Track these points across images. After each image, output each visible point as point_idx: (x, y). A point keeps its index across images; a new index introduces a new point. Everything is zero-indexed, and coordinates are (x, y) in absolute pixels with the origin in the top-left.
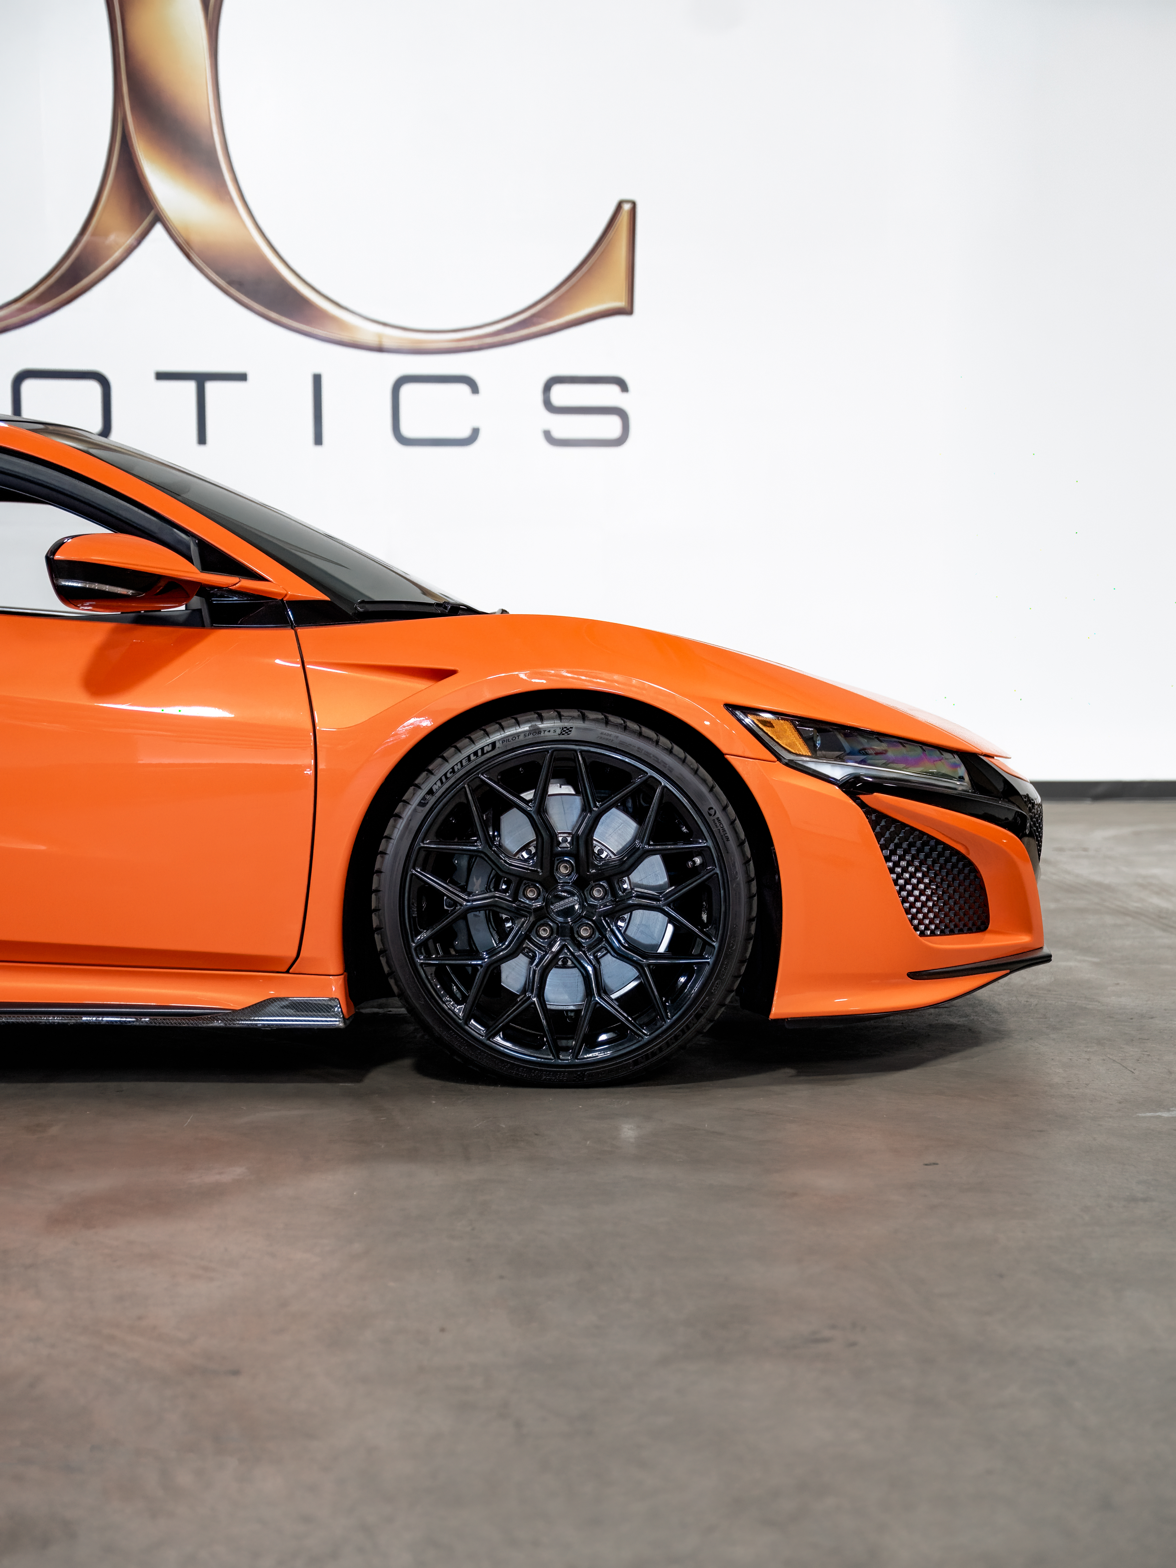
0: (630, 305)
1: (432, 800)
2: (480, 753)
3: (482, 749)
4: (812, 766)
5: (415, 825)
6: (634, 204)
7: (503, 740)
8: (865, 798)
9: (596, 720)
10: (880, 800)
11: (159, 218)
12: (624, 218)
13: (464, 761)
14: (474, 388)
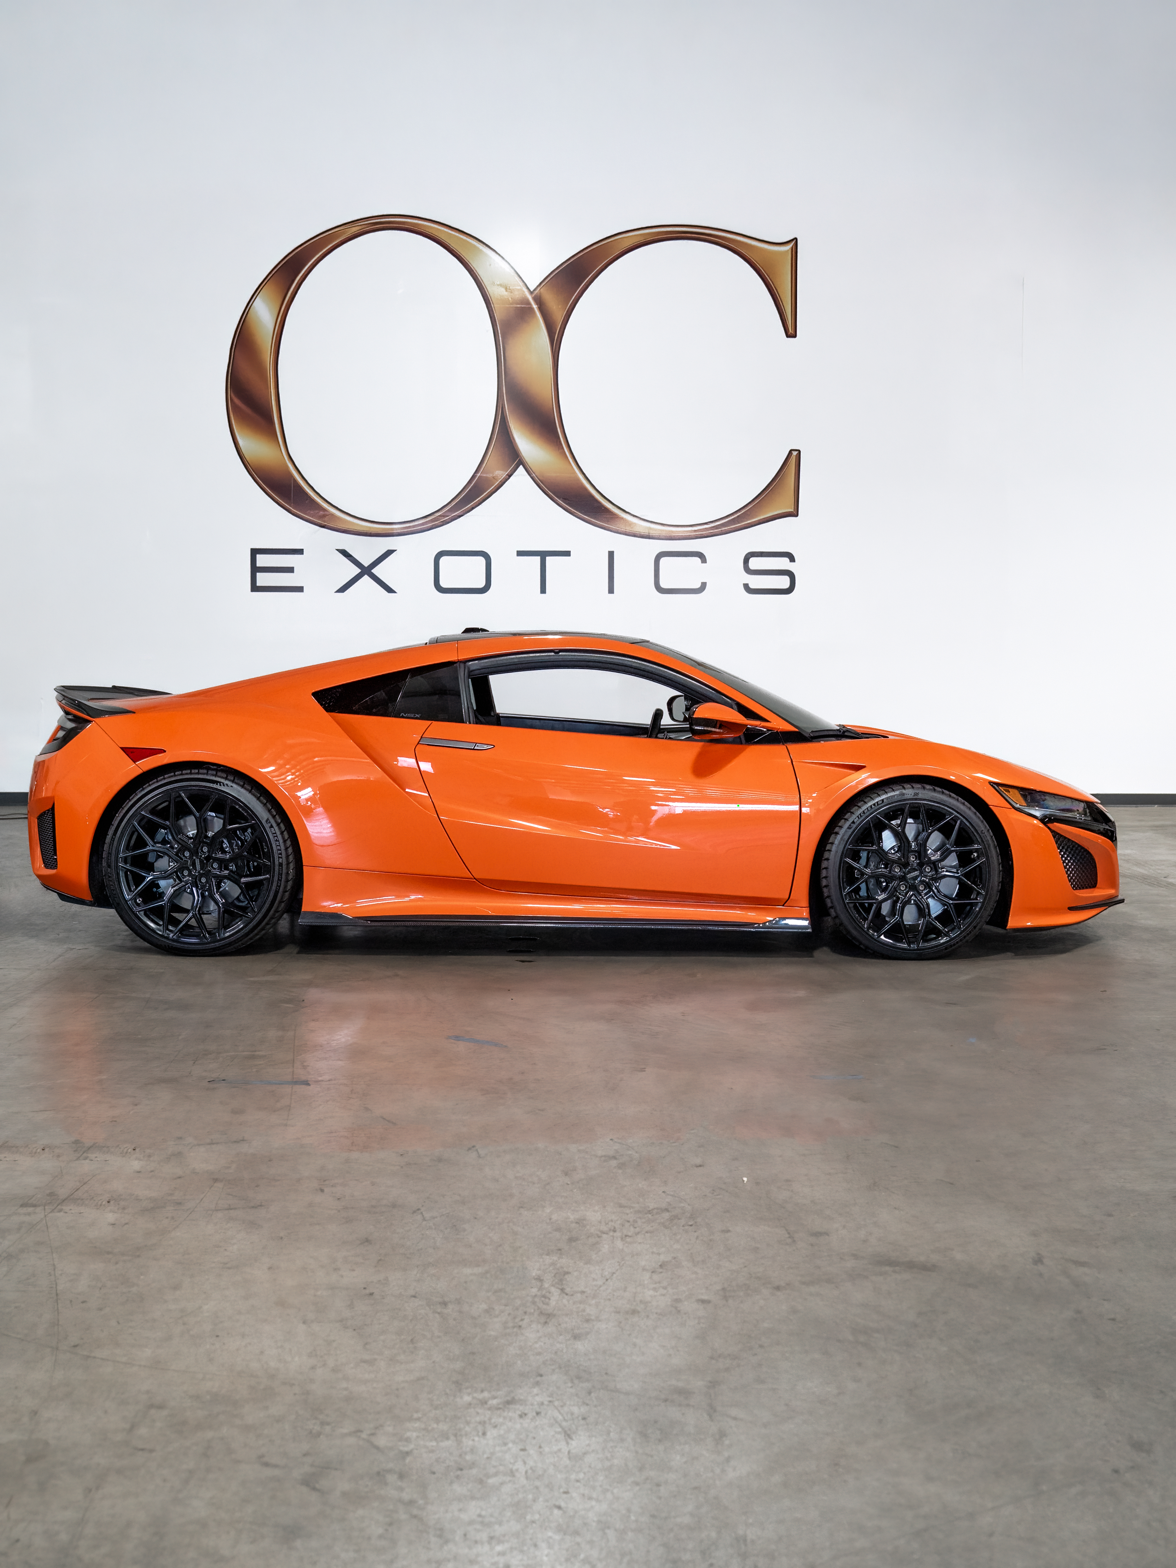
0: (796, 509)
1: (854, 826)
2: (876, 804)
3: (877, 802)
4: (1026, 810)
5: (846, 837)
6: (799, 451)
7: (887, 798)
8: (1049, 825)
9: (930, 790)
10: (1058, 826)
11: (521, 462)
12: (793, 460)
13: (869, 808)
14: (704, 560)
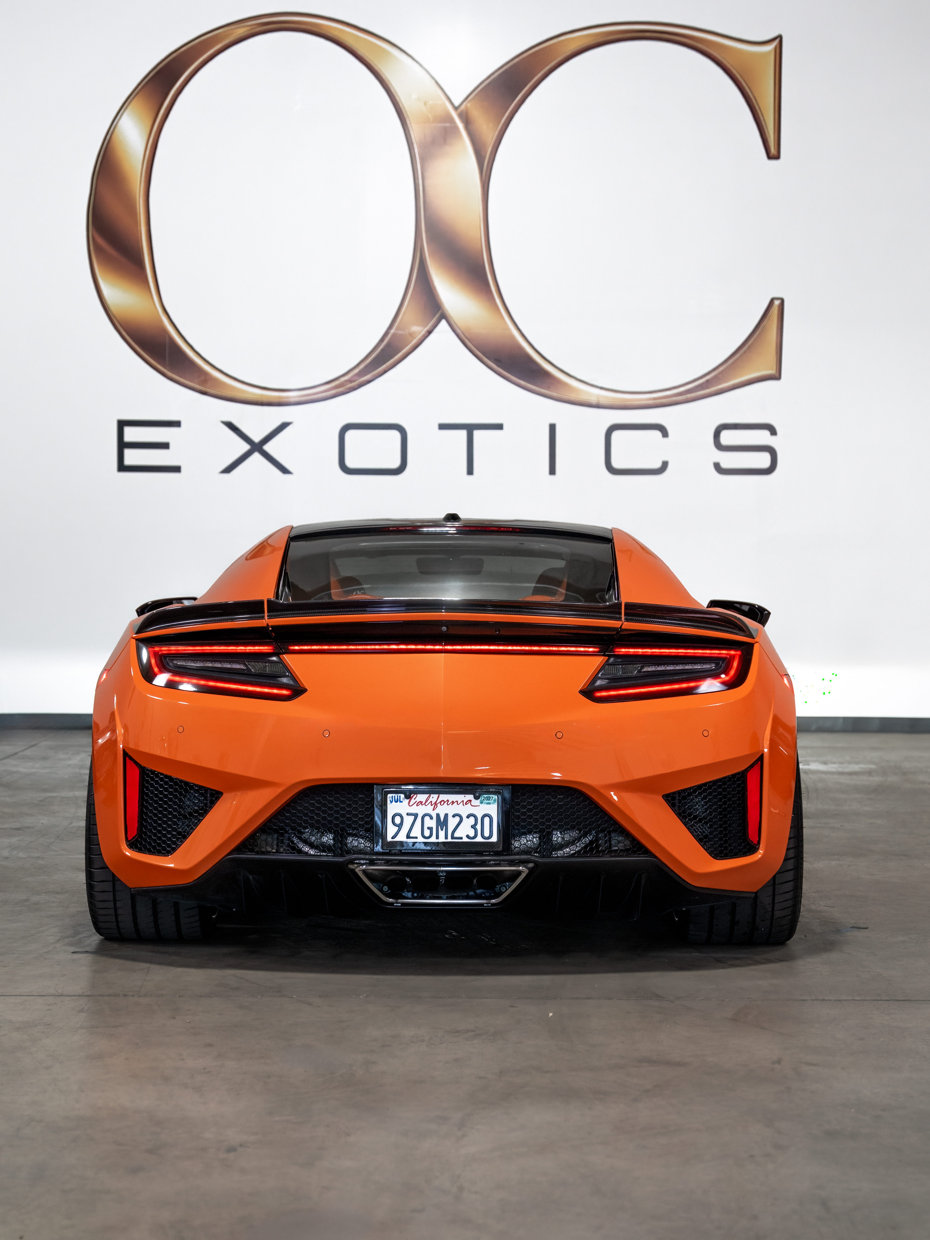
0: (778, 371)
6: (782, 301)
11: (444, 316)
12: (775, 310)
14: (665, 433)
